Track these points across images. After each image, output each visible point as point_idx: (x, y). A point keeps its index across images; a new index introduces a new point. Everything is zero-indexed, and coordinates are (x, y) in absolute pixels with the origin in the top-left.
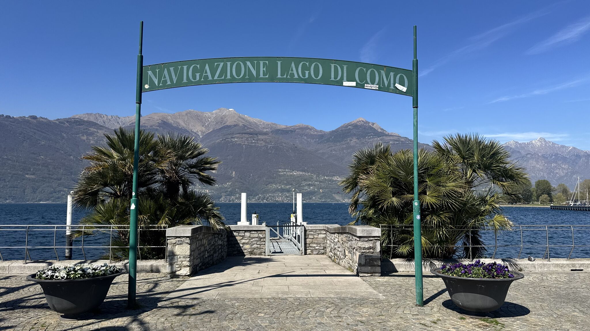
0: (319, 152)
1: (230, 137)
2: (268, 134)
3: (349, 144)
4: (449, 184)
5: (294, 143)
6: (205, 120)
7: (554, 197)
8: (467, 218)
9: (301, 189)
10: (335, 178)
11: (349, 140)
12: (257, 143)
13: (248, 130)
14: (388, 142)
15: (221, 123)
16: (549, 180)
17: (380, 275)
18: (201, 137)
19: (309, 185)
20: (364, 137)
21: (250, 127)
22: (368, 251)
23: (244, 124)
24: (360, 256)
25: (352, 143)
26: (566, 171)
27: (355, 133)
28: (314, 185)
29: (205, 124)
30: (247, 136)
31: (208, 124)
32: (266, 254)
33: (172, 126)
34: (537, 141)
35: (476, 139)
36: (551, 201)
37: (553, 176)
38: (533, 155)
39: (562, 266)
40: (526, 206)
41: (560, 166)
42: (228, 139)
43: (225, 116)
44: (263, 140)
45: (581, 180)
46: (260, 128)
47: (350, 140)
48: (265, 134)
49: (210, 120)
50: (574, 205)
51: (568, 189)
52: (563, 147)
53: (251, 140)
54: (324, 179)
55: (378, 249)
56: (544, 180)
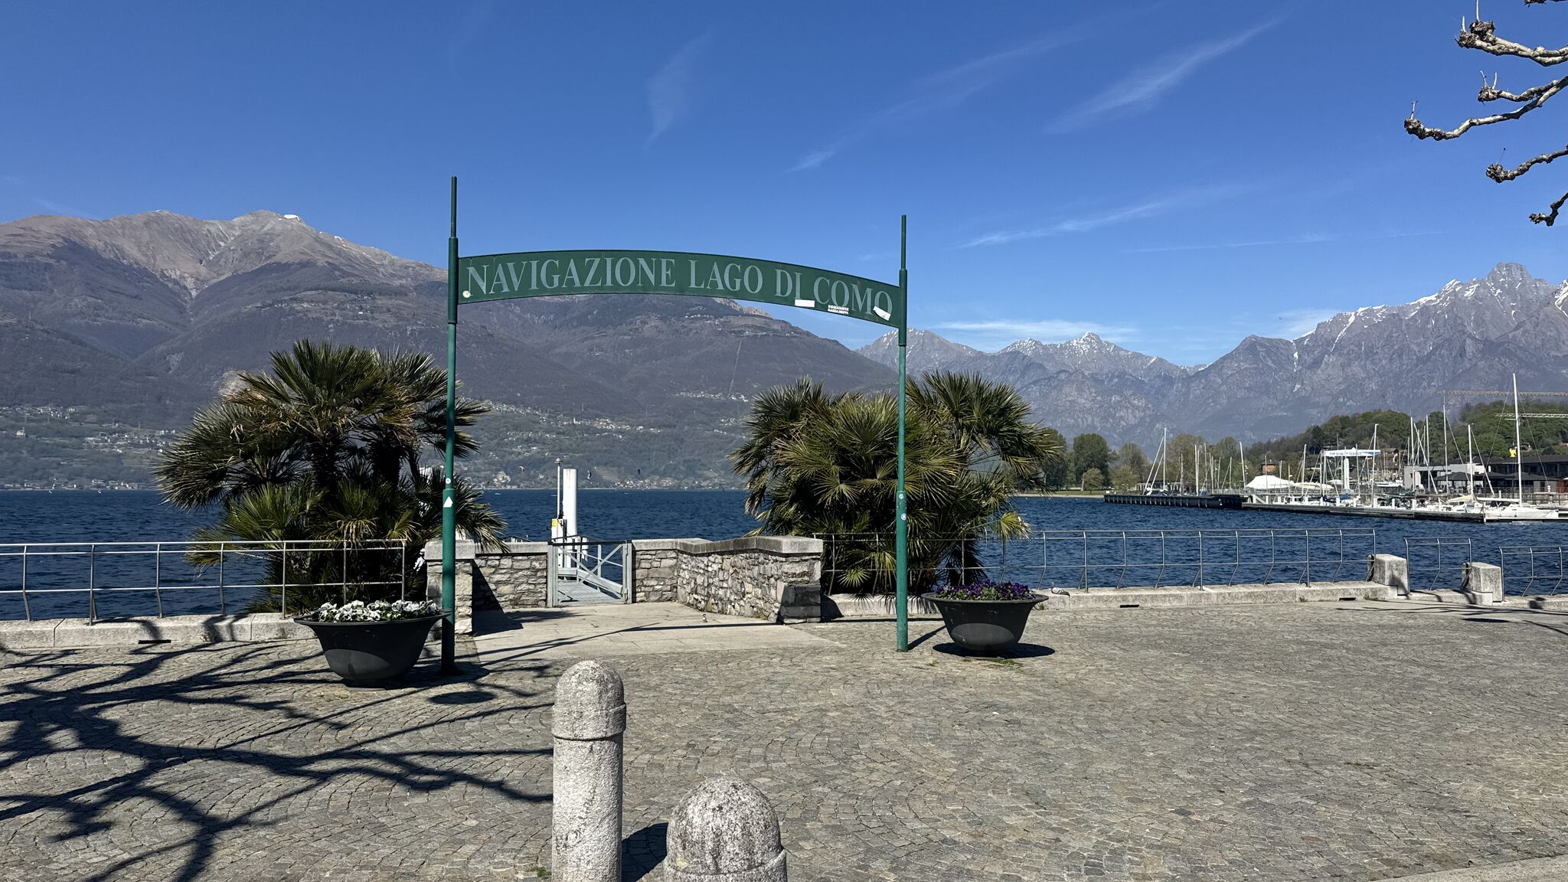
0: (557, 351)
1: (286, 298)
2: (406, 295)
3: (640, 332)
4: (934, 461)
5: (483, 324)
6: (209, 243)
7: (1113, 475)
8: (959, 520)
9: (506, 451)
10: (600, 424)
11: (638, 322)
12: (373, 318)
13: (344, 280)
14: (740, 332)
15: (259, 254)
16: (1104, 434)
17: (819, 620)
18: (194, 293)
19: (528, 441)
20: (680, 316)
21: (348, 269)
22: (799, 579)
23: (330, 261)
24: (786, 589)
25: (648, 330)
26: (1142, 414)
27: (654, 305)
28: (542, 442)
29: (208, 255)
30: (340, 296)
31: (216, 257)
32: (550, 604)
33: (100, 258)
34: (1082, 341)
35: (977, 381)
36: (1107, 483)
37: (1112, 425)
38: (1071, 374)
39: (1107, 599)
40: (1055, 496)
41: (1129, 402)
42: (281, 302)
43: (272, 235)
44: (389, 310)
45: (1171, 435)
46: (381, 275)
47: (641, 322)
48: (396, 294)
49: (222, 244)
50: (1153, 492)
51: (1142, 456)
52: (1137, 356)
53: (354, 310)
54: (569, 425)
55: (818, 576)
56: (1094, 435)
